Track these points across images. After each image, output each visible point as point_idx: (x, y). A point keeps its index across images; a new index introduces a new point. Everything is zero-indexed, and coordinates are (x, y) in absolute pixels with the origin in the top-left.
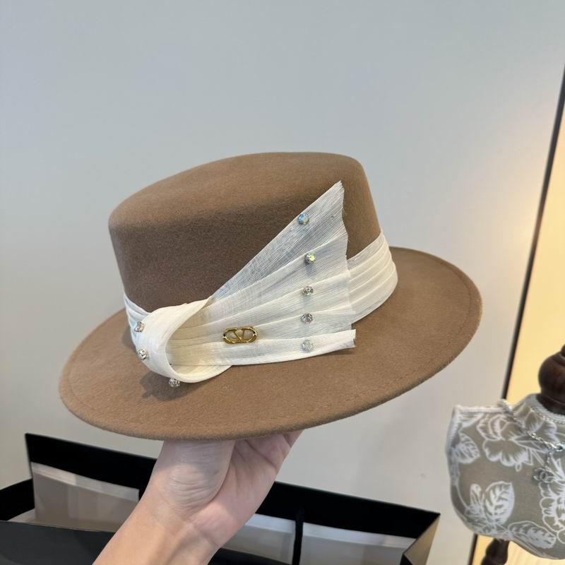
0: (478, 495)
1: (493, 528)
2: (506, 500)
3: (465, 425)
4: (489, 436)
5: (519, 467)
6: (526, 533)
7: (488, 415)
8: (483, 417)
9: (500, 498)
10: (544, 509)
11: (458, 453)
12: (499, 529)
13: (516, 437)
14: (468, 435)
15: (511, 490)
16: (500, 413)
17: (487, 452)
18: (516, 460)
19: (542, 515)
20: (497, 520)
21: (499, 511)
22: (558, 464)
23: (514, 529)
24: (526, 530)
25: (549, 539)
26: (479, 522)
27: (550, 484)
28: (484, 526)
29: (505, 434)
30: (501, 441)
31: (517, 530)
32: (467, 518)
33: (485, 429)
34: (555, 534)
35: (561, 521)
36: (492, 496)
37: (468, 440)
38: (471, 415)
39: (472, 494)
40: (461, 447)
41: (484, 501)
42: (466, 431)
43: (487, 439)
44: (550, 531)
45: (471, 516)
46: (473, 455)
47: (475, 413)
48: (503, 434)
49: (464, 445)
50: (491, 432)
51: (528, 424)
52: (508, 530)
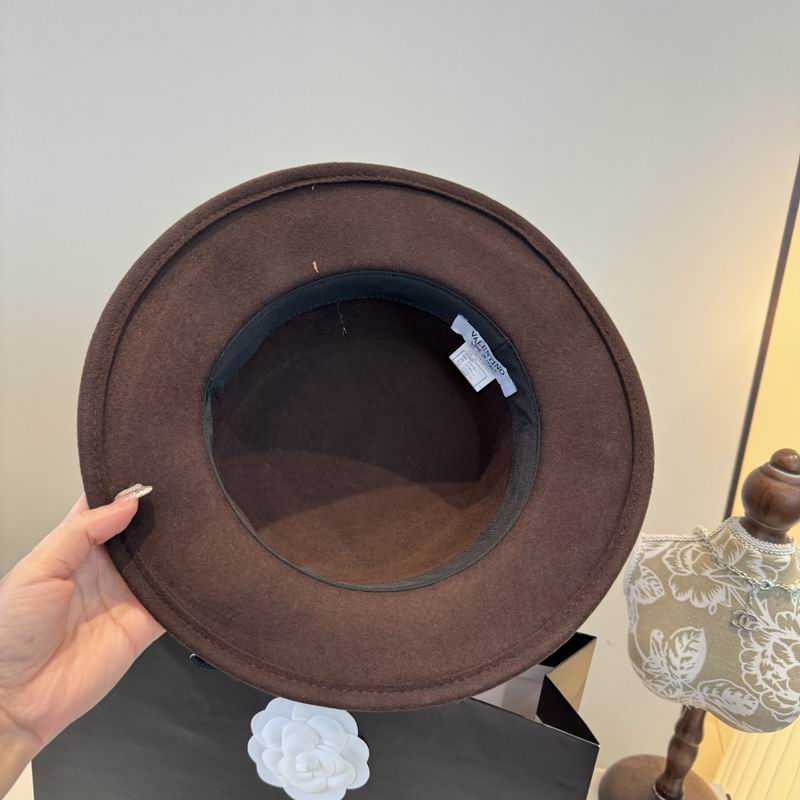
1: (679, 687)
2: (696, 651)
3: (648, 555)
4: (677, 570)
5: (713, 608)
6: (720, 695)
7: (677, 544)
8: (672, 547)
9: (688, 648)
10: (743, 664)
11: (639, 591)
12: (686, 688)
13: (712, 571)
14: (650, 568)
15: (702, 638)
16: (693, 541)
17: (674, 589)
18: (709, 599)
19: (742, 671)
20: (683, 677)
21: (686, 664)
22: (764, 606)
24: (721, 690)
25: (750, 703)
26: (659, 678)
27: (753, 632)
28: (667, 684)
29: (697, 567)
30: (692, 575)
31: (710, 692)
32: (646, 673)
33: (672, 561)
34: (757, 696)
35: (765, 680)
36: (678, 645)
37: (650, 574)
38: (657, 543)
39: (651, 640)
40: (641, 582)
41: (668, 651)
42: (648, 563)
43: (675, 573)
44: (752, 692)
45: (649, 671)
46: (656, 593)
47: (662, 541)
48: (695, 567)
49: (645, 581)
50: (680, 565)
51: (727, 553)
52: (697, 692)
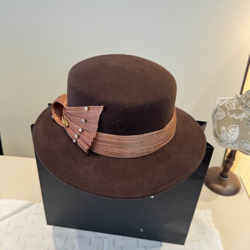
0: (224, 131)
1: (230, 143)
2: (236, 132)
3: (220, 104)
4: (230, 108)
5: (241, 119)
6: (243, 145)
7: (230, 100)
8: (228, 101)
9: (233, 132)
11: (217, 116)
12: (232, 144)
13: (241, 107)
14: (221, 108)
15: (238, 128)
16: (235, 99)
17: (229, 114)
18: (240, 116)
20: (231, 140)
21: (233, 136)
23: (238, 143)
24: (243, 143)
26: (224, 141)
28: (226, 143)
29: (237, 107)
30: (235, 109)
31: (239, 144)
32: (219, 140)
33: (228, 105)
36: (230, 131)
37: (221, 110)
38: (223, 100)
39: (221, 130)
40: (218, 113)
41: (227, 133)
42: (220, 107)
43: (229, 109)
45: (221, 139)
46: (223, 116)
47: (225, 100)
48: (236, 107)
49: (219, 112)
50: (231, 106)
51: (247, 101)
52: (236, 144)
